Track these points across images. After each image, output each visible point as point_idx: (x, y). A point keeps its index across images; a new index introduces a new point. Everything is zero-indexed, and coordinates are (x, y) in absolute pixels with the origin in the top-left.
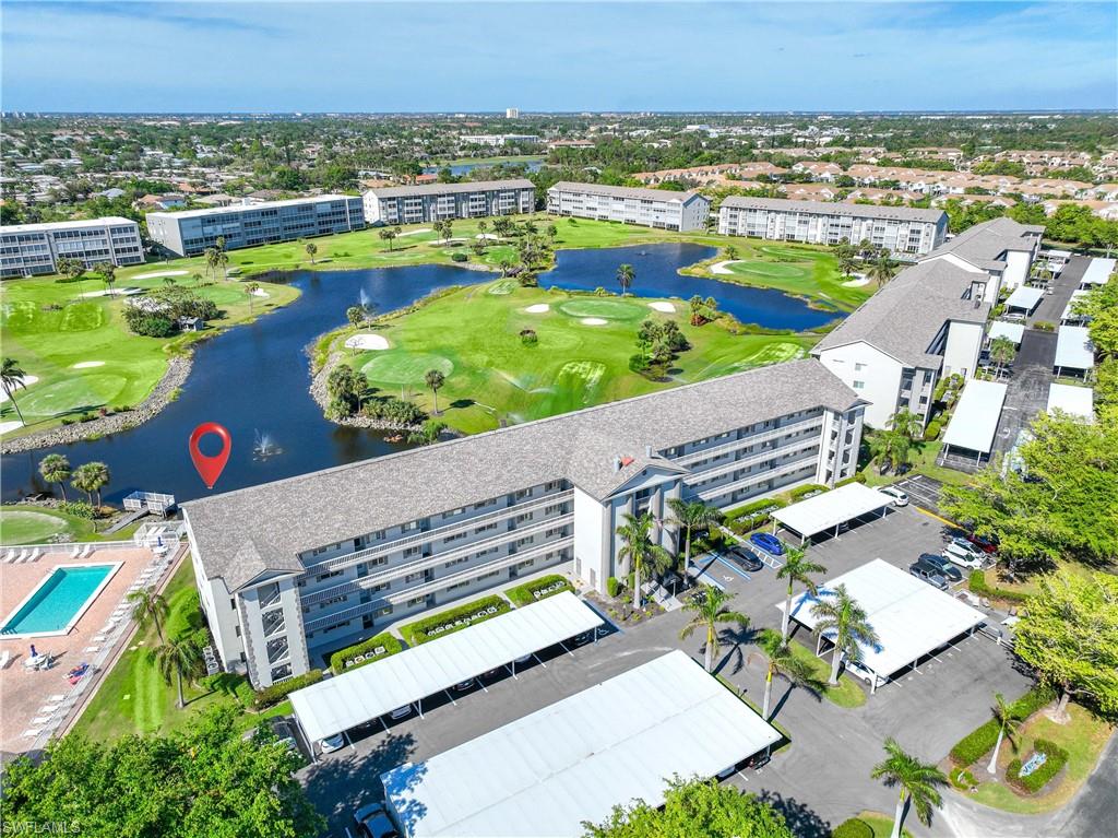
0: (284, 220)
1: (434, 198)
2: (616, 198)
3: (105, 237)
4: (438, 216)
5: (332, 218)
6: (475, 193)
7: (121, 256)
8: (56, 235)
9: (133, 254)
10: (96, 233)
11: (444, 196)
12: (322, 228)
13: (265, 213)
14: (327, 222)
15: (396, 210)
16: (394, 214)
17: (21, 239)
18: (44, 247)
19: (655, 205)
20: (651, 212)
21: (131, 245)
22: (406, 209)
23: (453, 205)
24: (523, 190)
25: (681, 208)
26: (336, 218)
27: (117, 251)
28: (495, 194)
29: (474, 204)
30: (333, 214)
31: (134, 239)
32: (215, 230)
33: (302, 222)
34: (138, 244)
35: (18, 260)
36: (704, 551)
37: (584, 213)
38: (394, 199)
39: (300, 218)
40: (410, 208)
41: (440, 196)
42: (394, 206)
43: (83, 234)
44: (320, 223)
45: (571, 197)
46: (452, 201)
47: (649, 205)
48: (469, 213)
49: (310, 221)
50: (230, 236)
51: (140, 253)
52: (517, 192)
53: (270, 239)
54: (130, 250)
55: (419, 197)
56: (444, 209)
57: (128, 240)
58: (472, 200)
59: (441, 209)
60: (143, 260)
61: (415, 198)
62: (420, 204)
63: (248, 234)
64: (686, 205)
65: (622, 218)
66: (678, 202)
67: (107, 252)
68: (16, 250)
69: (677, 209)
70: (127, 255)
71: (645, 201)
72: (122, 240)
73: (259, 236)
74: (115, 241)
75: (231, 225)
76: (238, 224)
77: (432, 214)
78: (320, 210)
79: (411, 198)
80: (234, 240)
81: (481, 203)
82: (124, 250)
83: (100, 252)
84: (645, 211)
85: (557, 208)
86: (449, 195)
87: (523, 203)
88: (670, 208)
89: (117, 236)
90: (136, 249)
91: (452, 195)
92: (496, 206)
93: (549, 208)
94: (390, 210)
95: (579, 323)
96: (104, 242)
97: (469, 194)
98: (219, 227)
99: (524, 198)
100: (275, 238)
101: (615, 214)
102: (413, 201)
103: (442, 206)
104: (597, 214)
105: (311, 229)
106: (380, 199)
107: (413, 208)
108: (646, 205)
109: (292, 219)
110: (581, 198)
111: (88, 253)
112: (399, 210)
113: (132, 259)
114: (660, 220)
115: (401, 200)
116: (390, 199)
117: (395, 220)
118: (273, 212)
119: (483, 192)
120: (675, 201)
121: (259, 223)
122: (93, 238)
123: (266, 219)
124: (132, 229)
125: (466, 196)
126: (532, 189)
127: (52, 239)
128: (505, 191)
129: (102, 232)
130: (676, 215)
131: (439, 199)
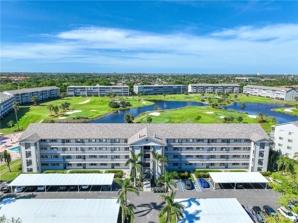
0: (164, 89)
1: (207, 87)
2: (264, 90)
3: (122, 89)
4: (208, 92)
5: (177, 90)
6: (220, 87)
7: (124, 94)
8: (113, 88)
9: (127, 94)
10: (120, 88)
11: (210, 87)
12: (174, 92)
13: (160, 87)
14: (175, 91)
15: (196, 89)
16: (195, 90)
17: (106, 88)
18: (110, 90)
19: (276, 92)
20: (275, 94)
21: (127, 91)
22: (198, 89)
23: (213, 89)
24: (236, 87)
25: (285, 93)
26: (178, 90)
27: (124, 93)
28: (226, 87)
29: (219, 89)
30: (178, 89)
31: (128, 90)
32: (147, 90)
33: (169, 90)
34: (128, 91)
35: (105, 93)
36: (177, 179)
37: (254, 94)
38: (195, 87)
39: (169, 89)
40: (200, 89)
41: (209, 87)
42: (195, 88)
43: (118, 88)
44: (173, 91)
45: (250, 89)
46: (213, 88)
47: (275, 92)
48: (217, 92)
49: (171, 90)
50: (150, 92)
51: (129, 94)
52: (233, 87)
53: (160, 93)
54: (126, 92)
55: (203, 87)
56: (210, 90)
57: (126, 90)
58: (219, 88)
59: (209, 90)
60: (129, 95)
61: (202, 87)
62: (203, 88)
63: (154, 92)
64: (287, 92)
65: (265, 96)
66: (285, 91)
67: (122, 92)
68: (104, 90)
69: (284, 93)
70: (126, 94)
71: (273, 91)
72: (125, 90)
73: (157, 93)
74: (124, 90)
75: (151, 89)
76: (152, 89)
77: (206, 91)
78: (174, 88)
79: (200, 87)
80: (151, 93)
81: (222, 89)
82: (125, 92)
83: (120, 92)
84: (273, 94)
85: (246, 92)
86: (212, 87)
87: (235, 90)
88: (281, 93)
89: (124, 89)
90: (128, 92)
91: (213, 87)
92: (227, 91)
93: (243, 92)
94: (194, 89)
95: (219, 117)
96: (122, 90)
97: (218, 87)
98: (148, 89)
99: (235, 89)
100: (161, 93)
101: (263, 95)
102: (201, 88)
103: (209, 89)
104: (257, 94)
105: (171, 92)
106: (192, 86)
107: (201, 89)
108: (274, 92)
109: (166, 89)
110: (253, 90)
111: (118, 92)
112: (197, 90)
113: (126, 95)
114: (278, 97)
115: (197, 87)
116: (194, 87)
117: (195, 92)
118: (162, 87)
119: (222, 87)
120: (283, 90)
121: (158, 89)
122: (120, 89)
123: (159, 89)
124: (128, 88)
125: (217, 87)
126: (238, 87)
127: (112, 89)
128: (230, 87)
129: (122, 88)
130: (284, 95)
131: (209, 88)
